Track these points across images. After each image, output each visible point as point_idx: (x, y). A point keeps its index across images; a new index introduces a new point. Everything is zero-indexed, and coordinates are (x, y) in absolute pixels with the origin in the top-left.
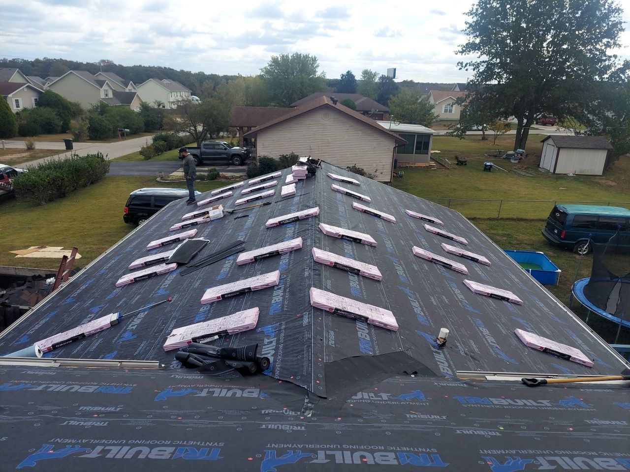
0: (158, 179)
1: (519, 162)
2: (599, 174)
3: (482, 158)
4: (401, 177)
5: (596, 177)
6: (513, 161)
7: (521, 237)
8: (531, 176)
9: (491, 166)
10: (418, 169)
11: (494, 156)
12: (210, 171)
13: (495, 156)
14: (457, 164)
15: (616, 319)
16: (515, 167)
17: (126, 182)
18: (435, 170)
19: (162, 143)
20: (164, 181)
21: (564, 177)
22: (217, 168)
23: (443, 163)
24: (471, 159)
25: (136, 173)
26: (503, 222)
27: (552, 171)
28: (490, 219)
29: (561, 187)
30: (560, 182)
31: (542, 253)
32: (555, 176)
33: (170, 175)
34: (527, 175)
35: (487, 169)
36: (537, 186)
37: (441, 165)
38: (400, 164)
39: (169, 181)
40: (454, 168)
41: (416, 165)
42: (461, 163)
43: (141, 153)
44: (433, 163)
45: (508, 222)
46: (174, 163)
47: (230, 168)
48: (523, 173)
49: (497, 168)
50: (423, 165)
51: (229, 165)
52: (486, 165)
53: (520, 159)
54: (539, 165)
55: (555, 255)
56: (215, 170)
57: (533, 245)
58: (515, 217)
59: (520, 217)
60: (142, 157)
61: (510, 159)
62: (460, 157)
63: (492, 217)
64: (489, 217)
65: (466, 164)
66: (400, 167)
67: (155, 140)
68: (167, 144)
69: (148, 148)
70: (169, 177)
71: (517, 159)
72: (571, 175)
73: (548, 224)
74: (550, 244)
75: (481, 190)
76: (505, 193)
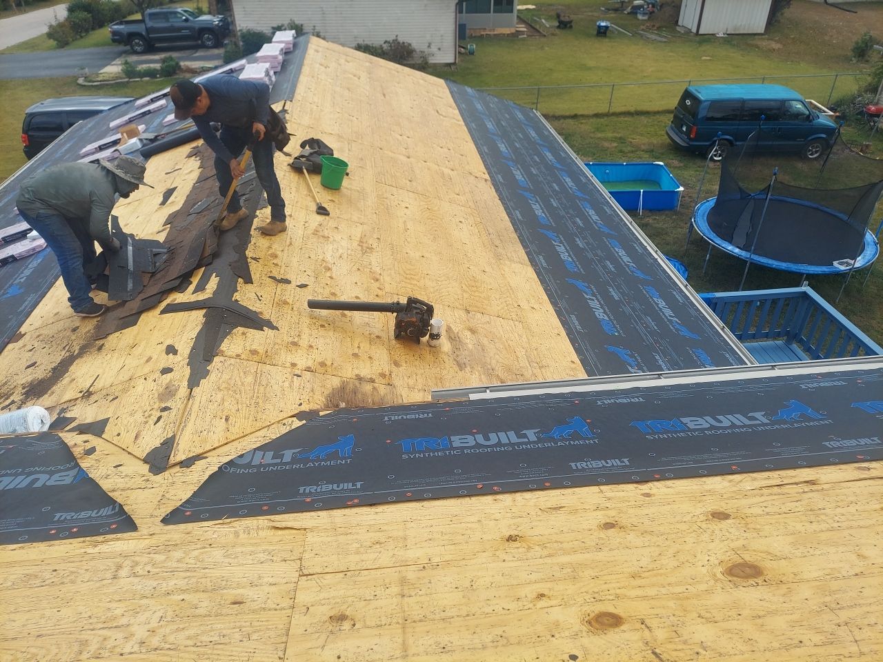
0: (81, 81)
1: (649, 18)
2: (759, 32)
3: (596, 14)
4: (472, 53)
5: (756, 37)
6: (640, 17)
7: (638, 140)
8: (664, 40)
9: (607, 27)
10: (499, 38)
11: (613, 10)
12: (164, 61)
13: (616, 10)
14: (559, 27)
15: (743, 254)
16: (642, 27)
17: (28, 90)
18: (524, 39)
19: (84, 15)
20: (90, 84)
21: (710, 38)
22: (175, 55)
23: (537, 27)
24: (580, 16)
25: (43, 73)
26: (615, 119)
27: (694, 30)
28: (597, 115)
29: (704, 56)
30: (705, 47)
31: (661, 163)
32: (698, 39)
33: (101, 71)
34: (659, 39)
35: (601, 33)
36: (670, 56)
37: (534, 30)
38: (472, 32)
39: (99, 83)
40: (553, 34)
41: (495, 33)
42: (564, 25)
43: (50, 35)
44: (522, 28)
45: (622, 119)
46: (107, 49)
47: (199, 53)
48: (654, 37)
49: (617, 30)
50: (507, 31)
51: (196, 48)
52: (600, 27)
53: (651, 13)
54: (677, 21)
55: (682, 165)
56: (171, 59)
57: (652, 151)
58: (632, 109)
59: (639, 109)
60: (52, 43)
61: (636, 13)
62: (562, 15)
63: (600, 112)
64: (596, 112)
65: (571, 27)
66: (471, 37)
67: (71, 10)
68: (92, 16)
69: (61, 25)
70: (98, 75)
71: (647, 13)
72: (721, 35)
73: (675, 117)
74: (676, 149)
75: (590, 69)
76: (623, 70)
